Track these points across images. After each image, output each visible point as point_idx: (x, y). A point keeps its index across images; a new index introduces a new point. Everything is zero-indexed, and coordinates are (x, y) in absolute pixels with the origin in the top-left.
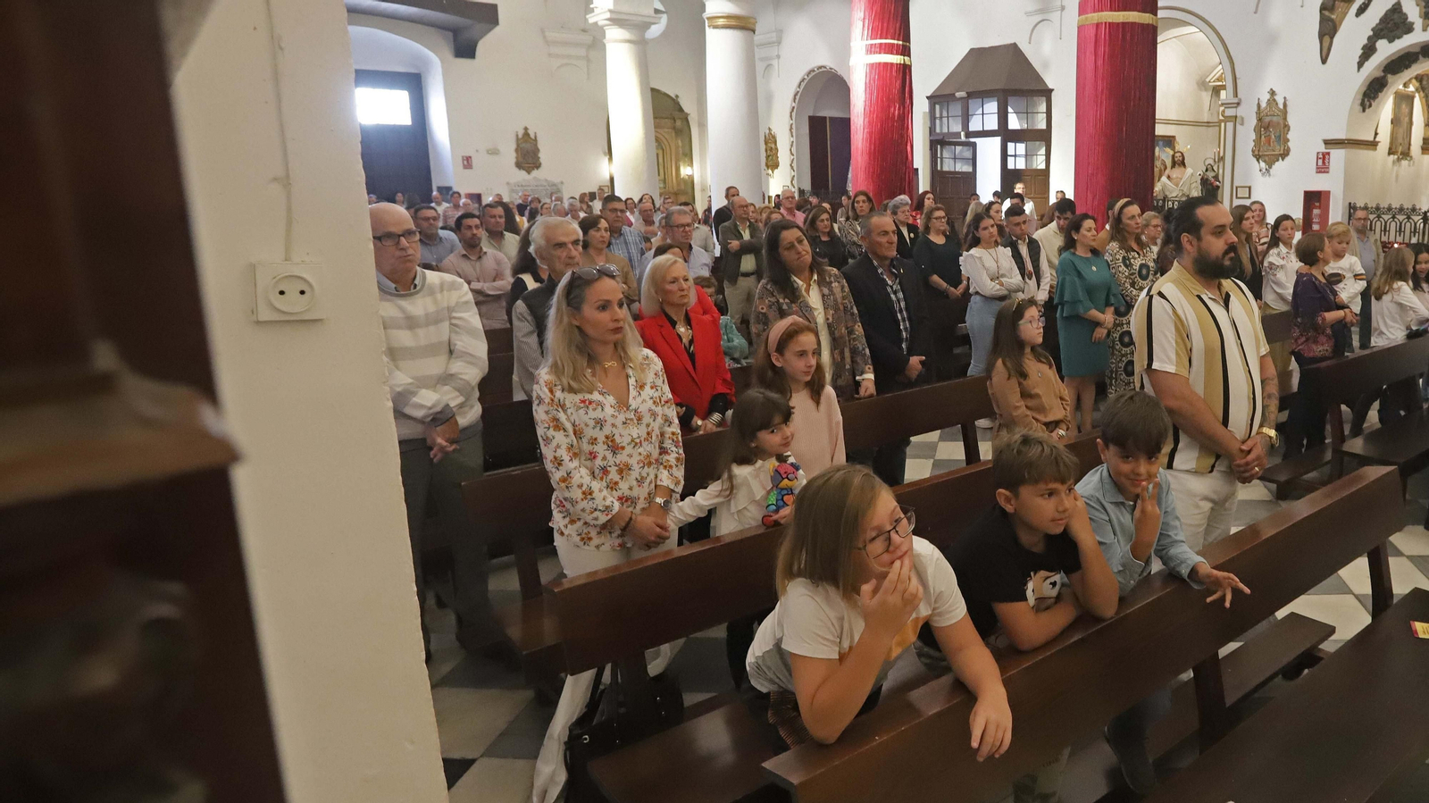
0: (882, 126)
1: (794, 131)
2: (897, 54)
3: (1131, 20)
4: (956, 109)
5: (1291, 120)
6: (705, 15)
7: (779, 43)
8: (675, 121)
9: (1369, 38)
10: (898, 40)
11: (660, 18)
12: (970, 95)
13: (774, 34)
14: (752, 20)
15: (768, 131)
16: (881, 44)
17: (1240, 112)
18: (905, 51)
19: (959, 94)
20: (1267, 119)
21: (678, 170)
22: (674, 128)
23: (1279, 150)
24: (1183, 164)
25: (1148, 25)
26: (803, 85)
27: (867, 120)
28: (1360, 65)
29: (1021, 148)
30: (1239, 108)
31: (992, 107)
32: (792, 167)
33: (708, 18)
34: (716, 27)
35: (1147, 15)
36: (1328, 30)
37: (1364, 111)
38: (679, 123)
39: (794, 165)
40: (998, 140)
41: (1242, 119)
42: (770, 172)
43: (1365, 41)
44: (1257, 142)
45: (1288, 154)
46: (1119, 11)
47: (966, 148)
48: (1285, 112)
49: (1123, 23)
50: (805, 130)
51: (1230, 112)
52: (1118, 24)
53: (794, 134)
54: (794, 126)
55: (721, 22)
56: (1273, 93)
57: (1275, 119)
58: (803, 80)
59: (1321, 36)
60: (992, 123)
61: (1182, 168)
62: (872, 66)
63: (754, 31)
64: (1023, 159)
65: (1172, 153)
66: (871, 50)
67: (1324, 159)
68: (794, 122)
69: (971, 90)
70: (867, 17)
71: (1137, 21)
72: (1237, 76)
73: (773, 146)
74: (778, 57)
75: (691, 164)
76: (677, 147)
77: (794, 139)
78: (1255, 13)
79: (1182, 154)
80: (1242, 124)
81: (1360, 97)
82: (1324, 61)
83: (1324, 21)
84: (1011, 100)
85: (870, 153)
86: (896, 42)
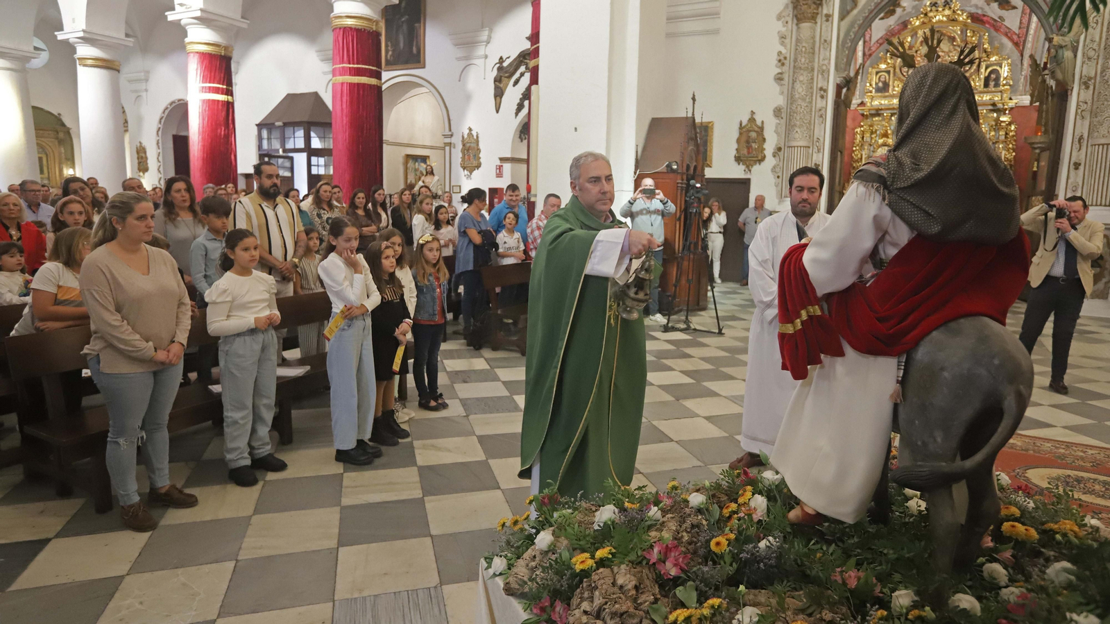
0: (212, 141)
1: (160, 145)
2: (222, 94)
3: (362, 82)
4: (276, 134)
5: (481, 146)
6: (76, 56)
7: (147, 80)
8: (58, 133)
9: (521, 99)
10: (223, 85)
11: (40, 54)
12: (285, 125)
13: (143, 74)
14: (117, 63)
15: (139, 145)
16: (210, 87)
17: (453, 140)
18: (229, 92)
19: (278, 124)
20: (468, 145)
21: (61, 171)
22: (57, 138)
23: (475, 163)
24: (432, 173)
25: (374, 85)
26: (167, 112)
27: (200, 137)
28: (517, 114)
29: (322, 161)
30: (452, 138)
31: (300, 133)
32: (159, 172)
33: (79, 59)
34: (85, 65)
35: (373, 79)
36: (499, 94)
37: (522, 141)
38: (61, 135)
39: (161, 169)
40: (304, 155)
41: (454, 144)
42: (141, 174)
43: (518, 101)
44: (463, 158)
45: (480, 166)
46: (355, 76)
47: (286, 160)
48: (477, 141)
49: (358, 84)
50: (170, 145)
51: (448, 140)
52: (354, 84)
53: (161, 147)
54: (160, 141)
55: (90, 62)
56: (470, 129)
57: (472, 145)
58: (167, 108)
59: (496, 96)
60: (300, 144)
61: (432, 176)
62: (204, 101)
63: (119, 71)
64: (324, 168)
65: (425, 166)
66: (204, 90)
67: (500, 169)
68: (160, 138)
69: (285, 121)
70: (199, 68)
71: (366, 82)
72: (451, 118)
73: (143, 155)
74: (146, 90)
75: (73, 167)
76: (60, 154)
77: (160, 151)
78: (460, 81)
79: (432, 168)
80: (454, 148)
81: (518, 133)
82: (497, 112)
83: (496, 88)
84: (312, 128)
85: (203, 159)
86: (221, 86)
